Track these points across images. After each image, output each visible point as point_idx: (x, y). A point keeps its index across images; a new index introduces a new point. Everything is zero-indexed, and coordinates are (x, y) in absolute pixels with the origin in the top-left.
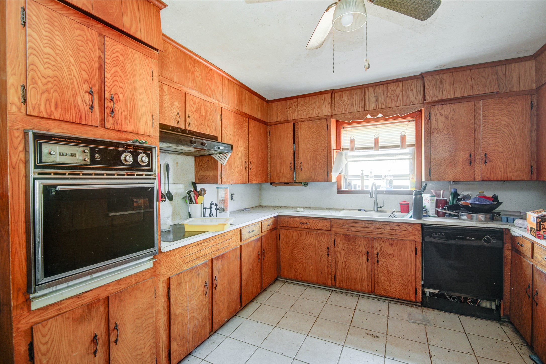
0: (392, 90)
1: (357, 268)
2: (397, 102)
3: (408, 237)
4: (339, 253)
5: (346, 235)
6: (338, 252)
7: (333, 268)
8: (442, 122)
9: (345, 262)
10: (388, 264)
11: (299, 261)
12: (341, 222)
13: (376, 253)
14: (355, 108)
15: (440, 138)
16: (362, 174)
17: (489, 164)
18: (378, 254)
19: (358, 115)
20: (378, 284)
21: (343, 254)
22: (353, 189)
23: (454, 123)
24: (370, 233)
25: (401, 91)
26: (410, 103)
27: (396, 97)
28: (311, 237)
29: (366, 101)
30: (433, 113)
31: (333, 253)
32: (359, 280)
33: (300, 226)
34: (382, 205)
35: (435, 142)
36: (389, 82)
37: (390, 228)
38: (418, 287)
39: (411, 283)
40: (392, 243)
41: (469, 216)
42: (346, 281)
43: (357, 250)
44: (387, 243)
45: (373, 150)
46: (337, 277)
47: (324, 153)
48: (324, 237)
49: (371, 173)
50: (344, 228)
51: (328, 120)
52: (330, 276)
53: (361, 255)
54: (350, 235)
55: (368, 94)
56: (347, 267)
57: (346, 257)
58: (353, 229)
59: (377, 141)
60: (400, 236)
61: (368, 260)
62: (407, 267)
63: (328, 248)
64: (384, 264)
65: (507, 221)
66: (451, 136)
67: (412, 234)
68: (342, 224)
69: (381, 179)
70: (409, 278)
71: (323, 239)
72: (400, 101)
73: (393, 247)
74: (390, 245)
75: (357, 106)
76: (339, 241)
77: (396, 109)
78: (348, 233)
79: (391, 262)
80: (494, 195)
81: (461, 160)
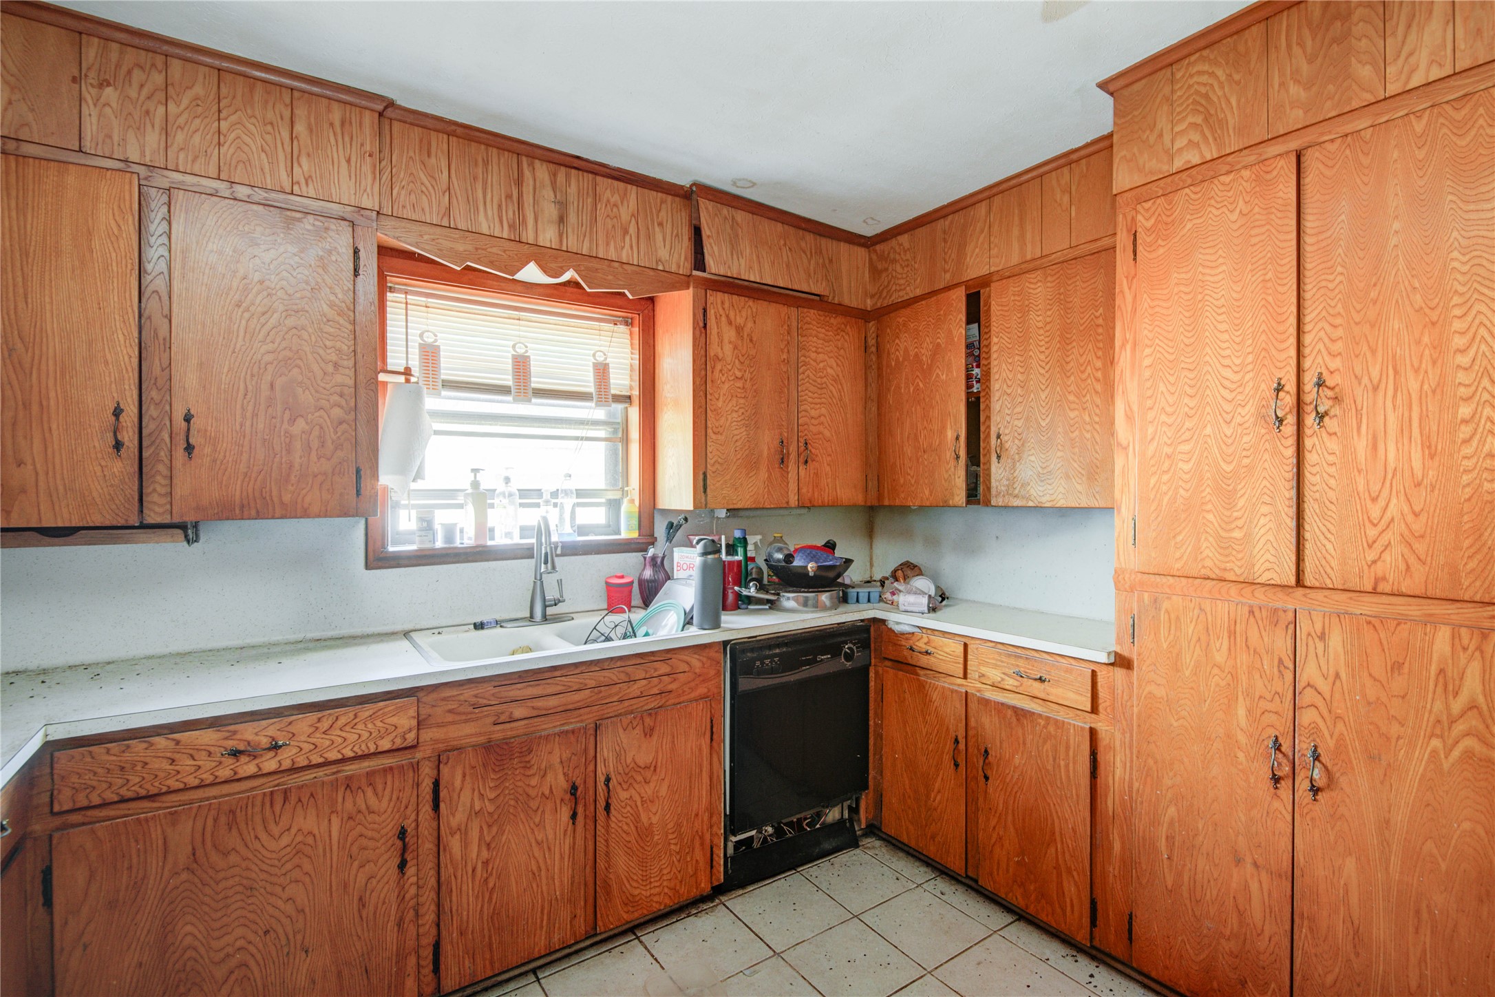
0: (608, 201)
1: (535, 868)
2: (623, 248)
3: (692, 689)
4: (457, 836)
5: (488, 747)
6: (452, 834)
7: (430, 917)
8: (730, 342)
9: (486, 863)
10: (639, 804)
11: (220, 973)
12: (468, 694)
13: (601, 779)
14: (482, 217)
15: (726, 386)
16: (475, 484)
17: (811, 465)
18: (608, 780)
19: (494, 250)
20: (608, 893)
21: (474, 834)
22: (439, 544)
23: (753, 352)
24: (582, 711)
25: (633, 215)
26: (657, 263)
27: (619, 232)
28: (299, 810)
29: (526, 205)
30: (712, 311)
31: (428, 846)
32: (542, 913)
33: (224, 773)
34: (557, 596)
35: (717, 396)
36: (601, 168)
37: (643, 676)
38: (716, 841)
39: (702, 838)
40: (652, 724)
41: (801, 600)
42: (490, 945)
43: (532, 793)
44: (637, 731)
45: (510, 398)
46: (447, 948)
47: (339, 378)
48: (380, 787)
49: (507, 480)
50: (477, 719)
51: (359, 230)
52: (412, 961)
53: (549, 806)
54: (506, 742)
55: (531, 182)
56: (491, 885)
57: (488, 839)
58: (519, 712)
59: (521, 365)
60: (672, 695)
61: (574, 816)
62: (690, 791)
63: (402, 834)
64: (628, 808)
65: (869, 601)
66: (748, 385)
67: (701, 678)
68: (474, 700)
69: (538, 505)
70: (696, 824)
71: (372, 800)
72: (631, 247)
73: (655, 737)
74: (646, 735)
75: (490, 213)
76: (458, 783)
77: (620, 269)
78: (498, 733)
79: (649, 790)
80: (828, 542)
81: (765, 453)
